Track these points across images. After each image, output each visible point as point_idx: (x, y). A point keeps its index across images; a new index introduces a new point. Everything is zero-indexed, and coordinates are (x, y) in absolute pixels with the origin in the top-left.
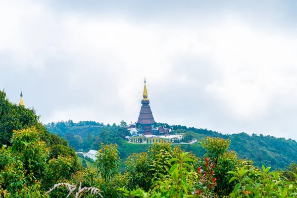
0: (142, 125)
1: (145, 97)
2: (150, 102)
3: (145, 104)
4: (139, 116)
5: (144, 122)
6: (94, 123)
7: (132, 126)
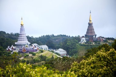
0: (88, 36)
1: (90, 21)
2: (93, 24)
3: (90, 25)
4: (87, 31)
5: (90, 34)
6: (65, 36)
7: (83, 37)
